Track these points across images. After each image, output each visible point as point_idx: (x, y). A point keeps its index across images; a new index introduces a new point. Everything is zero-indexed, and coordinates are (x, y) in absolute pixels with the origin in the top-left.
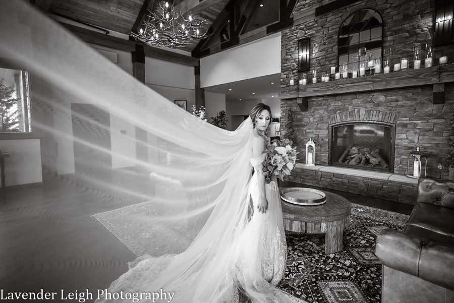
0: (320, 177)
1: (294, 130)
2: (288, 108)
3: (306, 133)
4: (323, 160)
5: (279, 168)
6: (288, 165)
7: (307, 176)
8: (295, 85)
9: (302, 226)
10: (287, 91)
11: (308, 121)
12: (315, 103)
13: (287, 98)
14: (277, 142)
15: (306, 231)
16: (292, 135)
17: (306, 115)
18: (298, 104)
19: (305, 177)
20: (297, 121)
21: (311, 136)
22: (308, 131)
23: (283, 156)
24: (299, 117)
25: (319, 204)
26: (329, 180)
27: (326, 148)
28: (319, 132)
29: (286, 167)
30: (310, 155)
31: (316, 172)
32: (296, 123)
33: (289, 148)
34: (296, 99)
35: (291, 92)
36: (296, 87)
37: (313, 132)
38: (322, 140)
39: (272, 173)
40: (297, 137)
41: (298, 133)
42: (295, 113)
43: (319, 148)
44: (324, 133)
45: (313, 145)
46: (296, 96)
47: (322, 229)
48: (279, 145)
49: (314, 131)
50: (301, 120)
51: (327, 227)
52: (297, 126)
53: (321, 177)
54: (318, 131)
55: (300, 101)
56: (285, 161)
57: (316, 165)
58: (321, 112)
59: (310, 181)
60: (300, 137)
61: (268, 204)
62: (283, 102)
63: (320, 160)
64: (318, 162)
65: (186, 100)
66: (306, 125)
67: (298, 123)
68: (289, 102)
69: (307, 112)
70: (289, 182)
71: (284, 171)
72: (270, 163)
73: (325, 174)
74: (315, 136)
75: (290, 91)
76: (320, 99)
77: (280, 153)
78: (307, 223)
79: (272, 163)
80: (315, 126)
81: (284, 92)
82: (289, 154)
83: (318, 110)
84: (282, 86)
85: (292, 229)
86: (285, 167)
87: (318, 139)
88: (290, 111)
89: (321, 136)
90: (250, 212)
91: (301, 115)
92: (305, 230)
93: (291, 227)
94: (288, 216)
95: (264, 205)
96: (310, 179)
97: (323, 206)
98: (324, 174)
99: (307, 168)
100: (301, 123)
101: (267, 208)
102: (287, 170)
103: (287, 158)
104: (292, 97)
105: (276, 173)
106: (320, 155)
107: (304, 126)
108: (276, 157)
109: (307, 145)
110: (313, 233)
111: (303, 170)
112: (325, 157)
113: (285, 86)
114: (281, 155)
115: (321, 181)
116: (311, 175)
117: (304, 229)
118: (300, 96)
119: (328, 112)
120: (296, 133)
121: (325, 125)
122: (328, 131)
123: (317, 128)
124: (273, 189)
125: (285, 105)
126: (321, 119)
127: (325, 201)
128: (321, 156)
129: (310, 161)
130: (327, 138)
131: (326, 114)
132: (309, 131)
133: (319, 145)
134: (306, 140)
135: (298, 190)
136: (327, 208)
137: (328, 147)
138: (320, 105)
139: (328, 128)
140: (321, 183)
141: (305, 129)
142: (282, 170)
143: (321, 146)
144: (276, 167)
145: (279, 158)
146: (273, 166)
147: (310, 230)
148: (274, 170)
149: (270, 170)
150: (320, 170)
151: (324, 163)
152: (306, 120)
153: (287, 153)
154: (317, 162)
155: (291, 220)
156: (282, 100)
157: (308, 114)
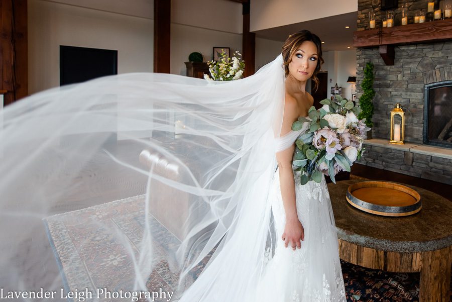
0: (411, 161)
1: (374, 92)
2: (367, 61)
3: (392, 96)
4: (415, 136)
5: (329, 156)
6: (347, 152)
7: (392, 159)
8: (376, 28)
9: (378, 257)
10: (366, 35)
11: (394, 79)
12: (404, 54)
13: (365, 45)
14: (331, 106)
15: (386, 266)
16: (372, 98)
17: (391, 70)
18: (381, 54)
19: (390, 161)
20: (378, 79)
21: (398, 100)
22: (394, 93)
23: (339, 131)
24: (382, 73)
25: (409, 214)
26: (424, 166)
27: (420, 118)
28: (410, 95)
29: (344, 155)
30: (397, 128)
31: (405, 153)
32: (378, 82)
33: (352, 118)
34: (377, 47)
35: (372, 38)
36: (378, 30)
37: (401, 95)
38: (415, 107)
39: (314, 165)
40: (379, 101)
41: (380, 96)
42: (377, 67)
43: (410, 118)
44: (418, 97)
45: (402, 114)
46: (377, 43)
47: (414, 263)
48: (333, 111)
49: (404, 93)
50: (384, 78)
51: (423, 260)
52: (379, 86)
53: (413, 162)
54: (409, 93)
55: (383, 51)
56: (342, 142)
57: (405, 142)
58: (413, 66)
59: (397, 167)
60: (383, 101)
61: (303, 229)
62: (360, 53)
63: (410, 136)
64: (408, 139)
65: (229, 48)
66: (392, 85)
67: (381, 82)
68: (369, 52)
69: (393, 66)
70: (366, 166)
71: (338, 162)
72: (311, 144)
73: (418, 156)
74: (404, 100)
75: (369, 36)
76: (412, 48)
77: (333, 125)
78: (388, 253)
79: (315, 143)
80: (405, 86)
81: (362, 37)
82: (352, 130)
83: (408, 63)
84: (359, 29)
85: (361, 262)
86: (341, 153)
87: (408, 106)
88: (369, 64)
89: (414, 101)
90: (270, 243)
91: (386, 70)
92: (383, 265)
93: (359, 258)
94: (355, 238)
95: (296, 233)
96: (397, 163)
97: (415, 218)
98: (416, 158)
99: (393, 147)
100: (385, 82)
101: (302, 237)
102: (344, 161)
103: (346, 137)
104: (372, 44)
105: (322, 165)
106: (411, 128)
107: (388, 86)
108: (324, 133)
109: (393, 114)
110: (397, 270)
111: (387, 151)
112: (419, 131)
113: (364, 29)
114: (335, 129)
115: (413, 166)
116: (397, 158)
117: (382, 263)
118: (384, 43)
119: (422, 67)
120: (377, 96)
121: (419, 85)
122: (422, 94)
123: (407, 90)
124: (315, 198)
125: (362, 56)
126: (414, 78)
127: (420, 209)
128: (412, 130)
129: (397, 136)
130: (421, 104)
131: (421, 69)
132: (396, 93)
133: (409, 114)
134: (392, 107)
135: (375, 186)
136: (423, 222)
137: (422, 117)
138: (411, 57)
139: (423, 90)
140: (412, 170)
141: (390, 90)
142: (334, 161)
143: (413, 116)
144: (324, 152)
145: (330, 137)
146: (316, 150)
147: (393, 266)
148: (318, 159)
149: (309, 158)
150: (412, 150)
151: (417, 139)
152: (392, 77)
153: (348, 127)
154: (407, 137)
155: (360, 247)
156: (360, 48)
157: (395, 70)
